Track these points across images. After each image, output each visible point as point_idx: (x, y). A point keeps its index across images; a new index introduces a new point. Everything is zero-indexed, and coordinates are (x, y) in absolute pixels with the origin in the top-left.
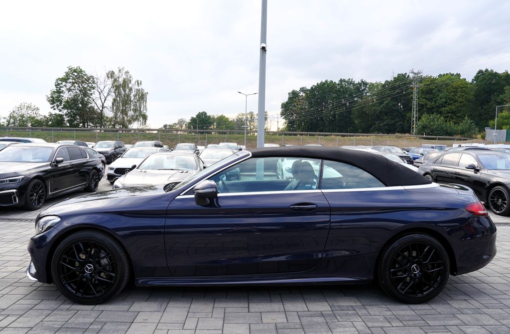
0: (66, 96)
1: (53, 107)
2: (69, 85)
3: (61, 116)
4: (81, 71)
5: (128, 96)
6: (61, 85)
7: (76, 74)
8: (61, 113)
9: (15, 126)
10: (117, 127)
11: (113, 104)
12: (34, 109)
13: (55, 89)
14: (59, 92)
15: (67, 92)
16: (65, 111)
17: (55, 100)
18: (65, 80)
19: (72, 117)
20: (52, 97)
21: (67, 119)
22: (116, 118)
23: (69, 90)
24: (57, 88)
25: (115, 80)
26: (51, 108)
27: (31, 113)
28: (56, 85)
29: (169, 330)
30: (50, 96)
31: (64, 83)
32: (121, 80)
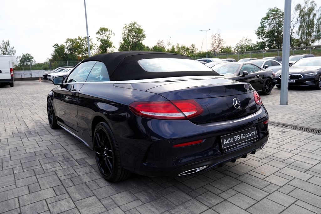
0: (267, 29)
1: (259, 37)
2: (269, 21)
3: (263, 43)
4: (277, 10)
5: (312, 21)
6: (264, 22)
7: (274, 13)
8: (263, 41)
9: (238, 52)
10: (302, 45)
11: (299, 30)
12: (249, 40)
13: (260, 25)
14: (263, 27)
15: (268, 26)
16: (266, 39)
17: (260, 33)
18: (267, 18)
19: (271, 42)
20: (258, 31)
21: (268, 44)
22: (302, 39)
23: (270, 24)
24: (261, 24)
25: (301, 11)
26: (258, 38)
27: (247, 43)
28: (261, 23)
30: (257, 31)
31: (266, 21)
32: (306, 10)
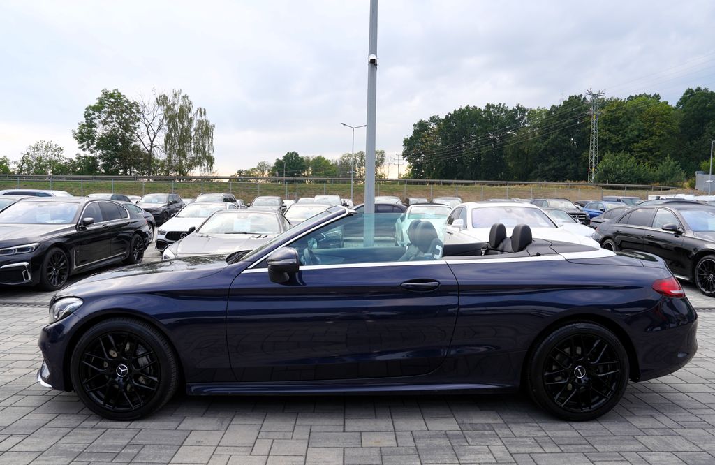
0: (100, 131)
1: (83, 146)
2: (103, 116)
3: (93, 159)
4: (120, 96)
5: (188, 130)
6: (93, 116)
7: (113, 100)
8: (93, 155)
9: (29, 174)
10: (172, 174)
11: (166, 142)
12: (56, 150)
13: (84, 121)
14: (90, 125)
15: (101, 126)
16: (99, 153)
17: (84, 136)
18: (98, 108)
19: (109, 161)
20: (80, 132)
21: (102, 163)
22: (170, 161)
23: (105, 123)
24: (87, 119)
25: (169, 108)
26: (80, 148)
27: (51, 155)
28: (86, 116)
29: (231, 455)
30: (77, 131)
31: (97, 114)
32: (177, 108)
